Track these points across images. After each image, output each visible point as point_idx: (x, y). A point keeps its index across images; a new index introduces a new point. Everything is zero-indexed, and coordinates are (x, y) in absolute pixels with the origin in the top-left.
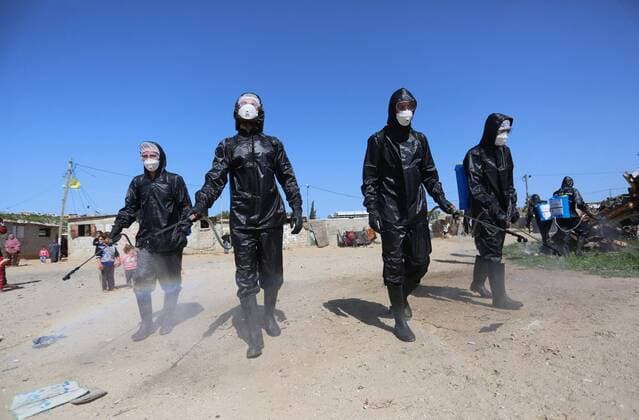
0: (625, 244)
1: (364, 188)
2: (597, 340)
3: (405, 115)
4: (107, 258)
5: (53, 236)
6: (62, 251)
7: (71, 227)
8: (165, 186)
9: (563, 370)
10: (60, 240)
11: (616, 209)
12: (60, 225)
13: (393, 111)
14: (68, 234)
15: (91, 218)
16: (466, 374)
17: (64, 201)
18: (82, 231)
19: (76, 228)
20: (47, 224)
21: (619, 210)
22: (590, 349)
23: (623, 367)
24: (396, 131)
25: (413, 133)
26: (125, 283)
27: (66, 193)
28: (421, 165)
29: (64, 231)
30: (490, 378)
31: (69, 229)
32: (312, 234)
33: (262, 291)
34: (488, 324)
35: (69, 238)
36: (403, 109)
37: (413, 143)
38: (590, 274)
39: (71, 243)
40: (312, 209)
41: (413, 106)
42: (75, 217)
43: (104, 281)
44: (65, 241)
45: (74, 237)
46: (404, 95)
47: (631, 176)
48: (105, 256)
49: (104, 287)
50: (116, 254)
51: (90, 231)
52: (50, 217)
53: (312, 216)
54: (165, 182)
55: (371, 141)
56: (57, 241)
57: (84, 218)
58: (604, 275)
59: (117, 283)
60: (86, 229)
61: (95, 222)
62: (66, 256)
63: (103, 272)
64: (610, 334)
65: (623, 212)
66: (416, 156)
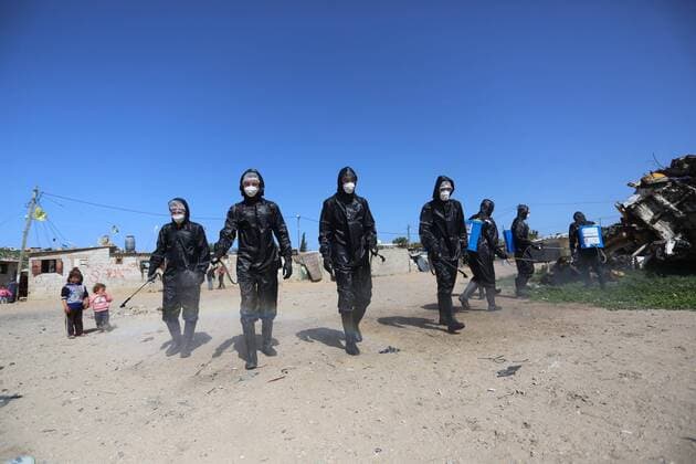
0: (622, 274)
1: (320, 239)
2: (623, 383)
3: (349, 186)
4: (74, 299)
5: (10, 272)
6: (22, 290)
7: (33, 262)
8: (187, 233)
9: (598, 420)
10: (18, 277)
11: (610, 239)
12: (20, 260)
13: (341, 183)
14: (29, 271)
15: (57, 252)
16: (493, 428)
17: (26, 233)
18: (47, 267)
19: (39, 264)
20: (4, 260)
21: (614, 239)
22: (621, 393)
23: (660, 415)
24: (344, 197)
25: (357, 198)
26: (95, 326)
27: (29, 225)
28: (362, 221)
29: (24, 267)
30: (521, 433)
31: (30, 265)
32: (303, 268)
33: (260, 321)
34: (505, 367)
35: (30, 275)
36: (348, 182)
37: (356, 206)
38: (596, 306)
39: (32, 281)
40: (303, 241)
41: (354, 180)
42: (38, 251)
43: (69, 324)
44: (24, 279)
45: (35, 274)
46: (348, 172)
47: (623, 206)
48: (72, 296)
49: (70, 332)
50: (86, 295)
51: (55, 266)
52: (8, 251)
53: (303, 248)
54: (188, 230)
55: (325, 203)
56: (15, 279)
57: (49, 252)
58: (610, 308)
59: (85, 327)
60: (52, 264)
61: (61, 256)
62: (26, 295)
63: (68, 315)
64: (636, 376)
65: (618, 241)
66: (358, 214)
